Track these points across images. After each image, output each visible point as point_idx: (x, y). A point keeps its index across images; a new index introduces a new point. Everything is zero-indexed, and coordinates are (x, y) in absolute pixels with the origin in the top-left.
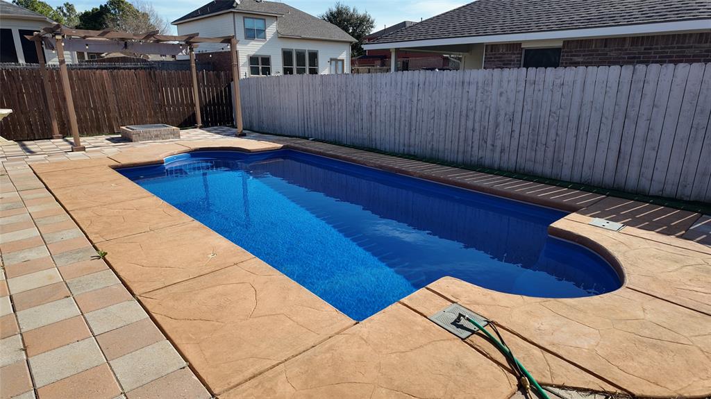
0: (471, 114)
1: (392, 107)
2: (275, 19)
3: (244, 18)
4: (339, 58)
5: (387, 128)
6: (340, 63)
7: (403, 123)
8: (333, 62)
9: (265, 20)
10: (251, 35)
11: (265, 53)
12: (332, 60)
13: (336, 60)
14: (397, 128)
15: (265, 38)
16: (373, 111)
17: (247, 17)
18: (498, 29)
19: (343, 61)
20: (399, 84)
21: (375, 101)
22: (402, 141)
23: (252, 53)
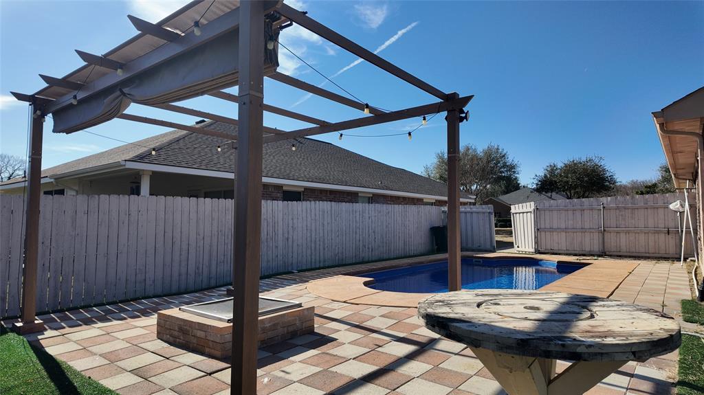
0: (358, 231)
1: (309, 231)
5: (304, 250)
7: (318, 243)
14: (313, 248)
16: (290, 237)
18: (275, 175)
20: (313, 211)
21: (293, 227)
22: (318, 258)
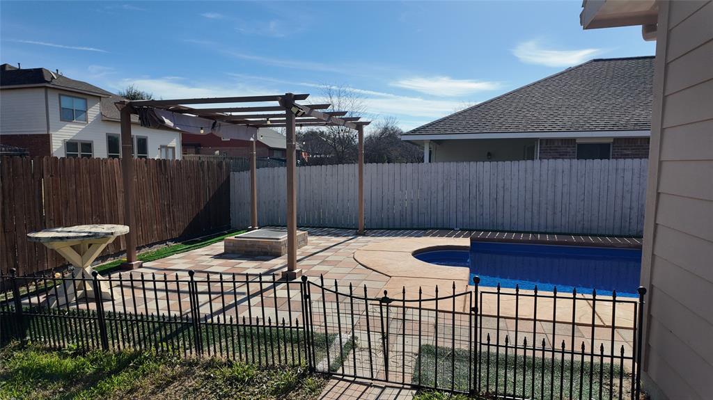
2: (99, 99)
3: (60, 95)
4: (169, 145)
6: (170, 150)
8: (163, 150)
9: (86, 99)
10: (68, 116)
11: (86, 138)
12: (162, 147)
13: (167, 148)
15: (86, 120)
17: (63, 95)
19: (173, 148)
23: (68, 138)
